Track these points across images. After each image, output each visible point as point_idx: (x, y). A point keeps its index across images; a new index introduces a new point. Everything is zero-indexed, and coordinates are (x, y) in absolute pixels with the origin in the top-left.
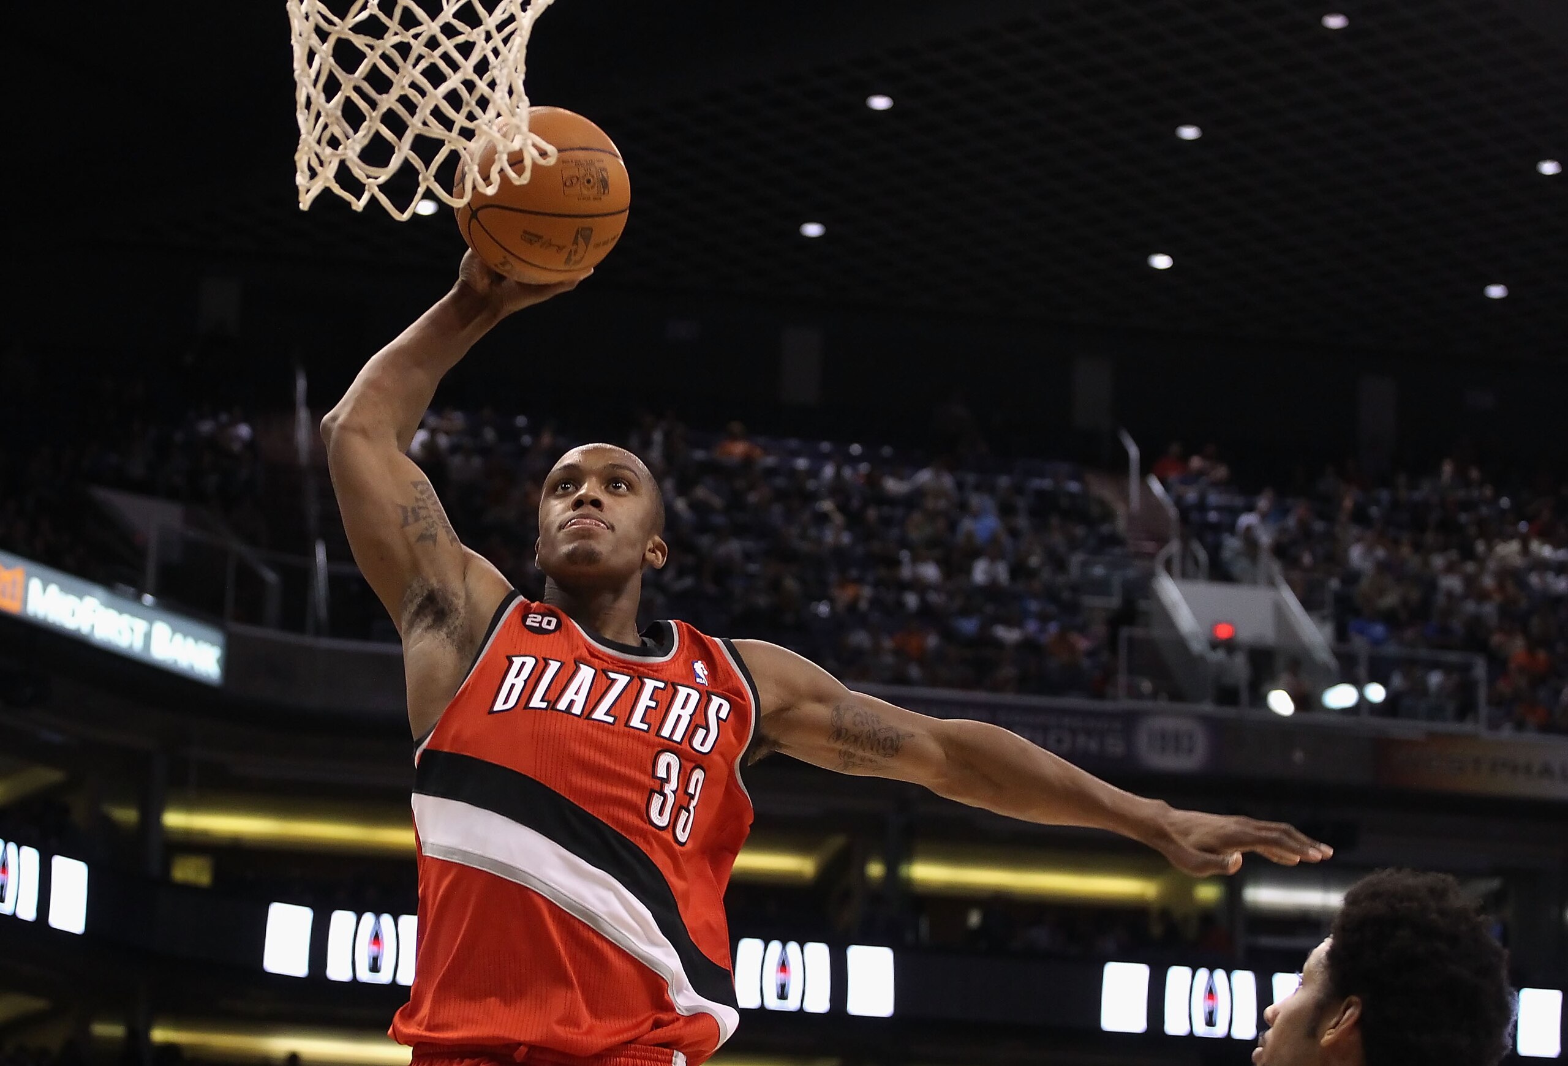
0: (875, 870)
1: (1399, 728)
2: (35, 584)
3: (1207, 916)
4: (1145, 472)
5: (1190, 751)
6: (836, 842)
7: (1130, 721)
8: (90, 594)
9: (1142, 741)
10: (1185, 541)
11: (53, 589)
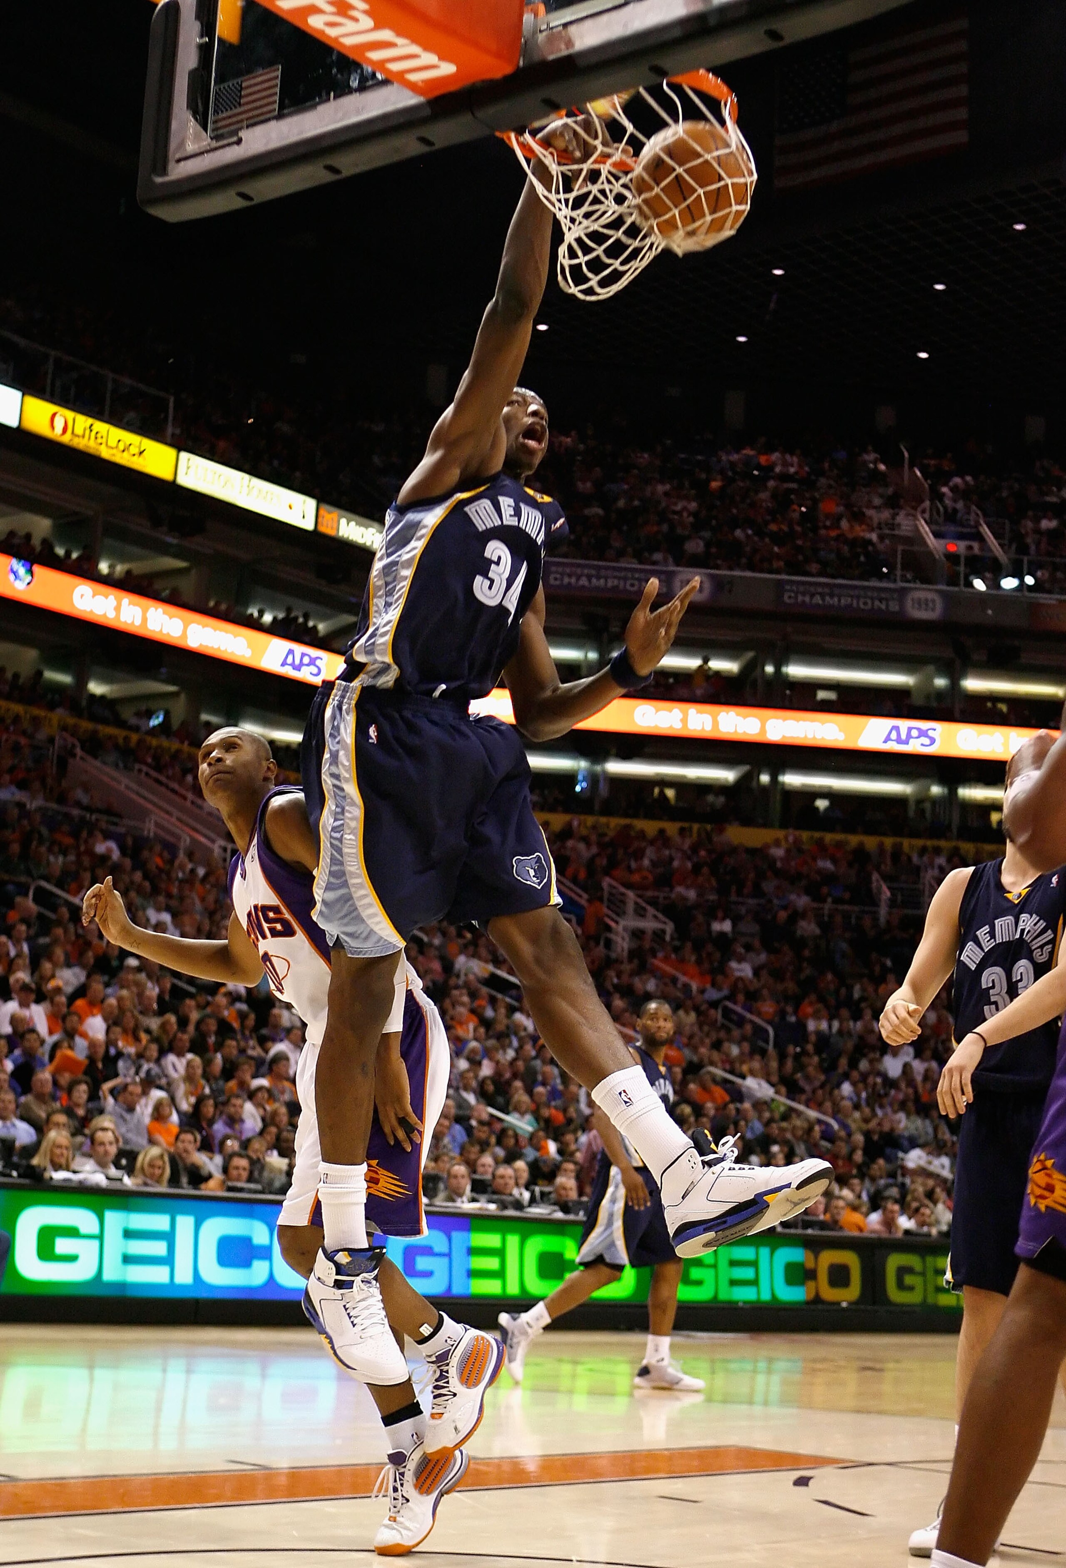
0: (769, 669)
1: (1043, 598)
2: (343, 521)
3: (940, 694)
4: (911, 466)
5: (933, 610)
6: (750, 655)
7: (903, 592)
8: (371, 526)
9: (909, 603)
10: (932, 500)
11: (353, 524)
